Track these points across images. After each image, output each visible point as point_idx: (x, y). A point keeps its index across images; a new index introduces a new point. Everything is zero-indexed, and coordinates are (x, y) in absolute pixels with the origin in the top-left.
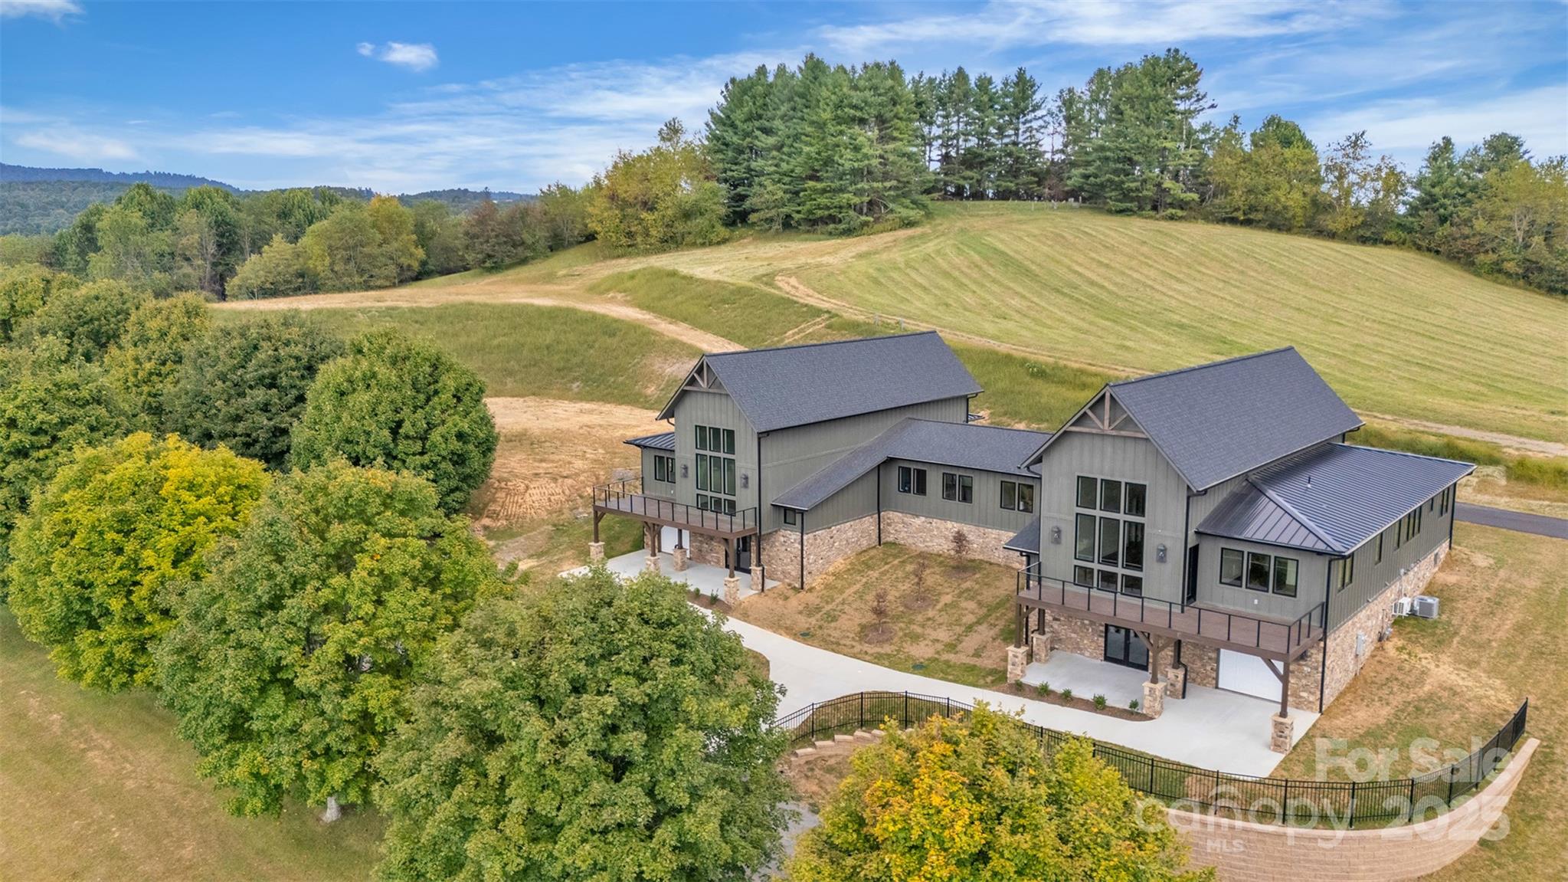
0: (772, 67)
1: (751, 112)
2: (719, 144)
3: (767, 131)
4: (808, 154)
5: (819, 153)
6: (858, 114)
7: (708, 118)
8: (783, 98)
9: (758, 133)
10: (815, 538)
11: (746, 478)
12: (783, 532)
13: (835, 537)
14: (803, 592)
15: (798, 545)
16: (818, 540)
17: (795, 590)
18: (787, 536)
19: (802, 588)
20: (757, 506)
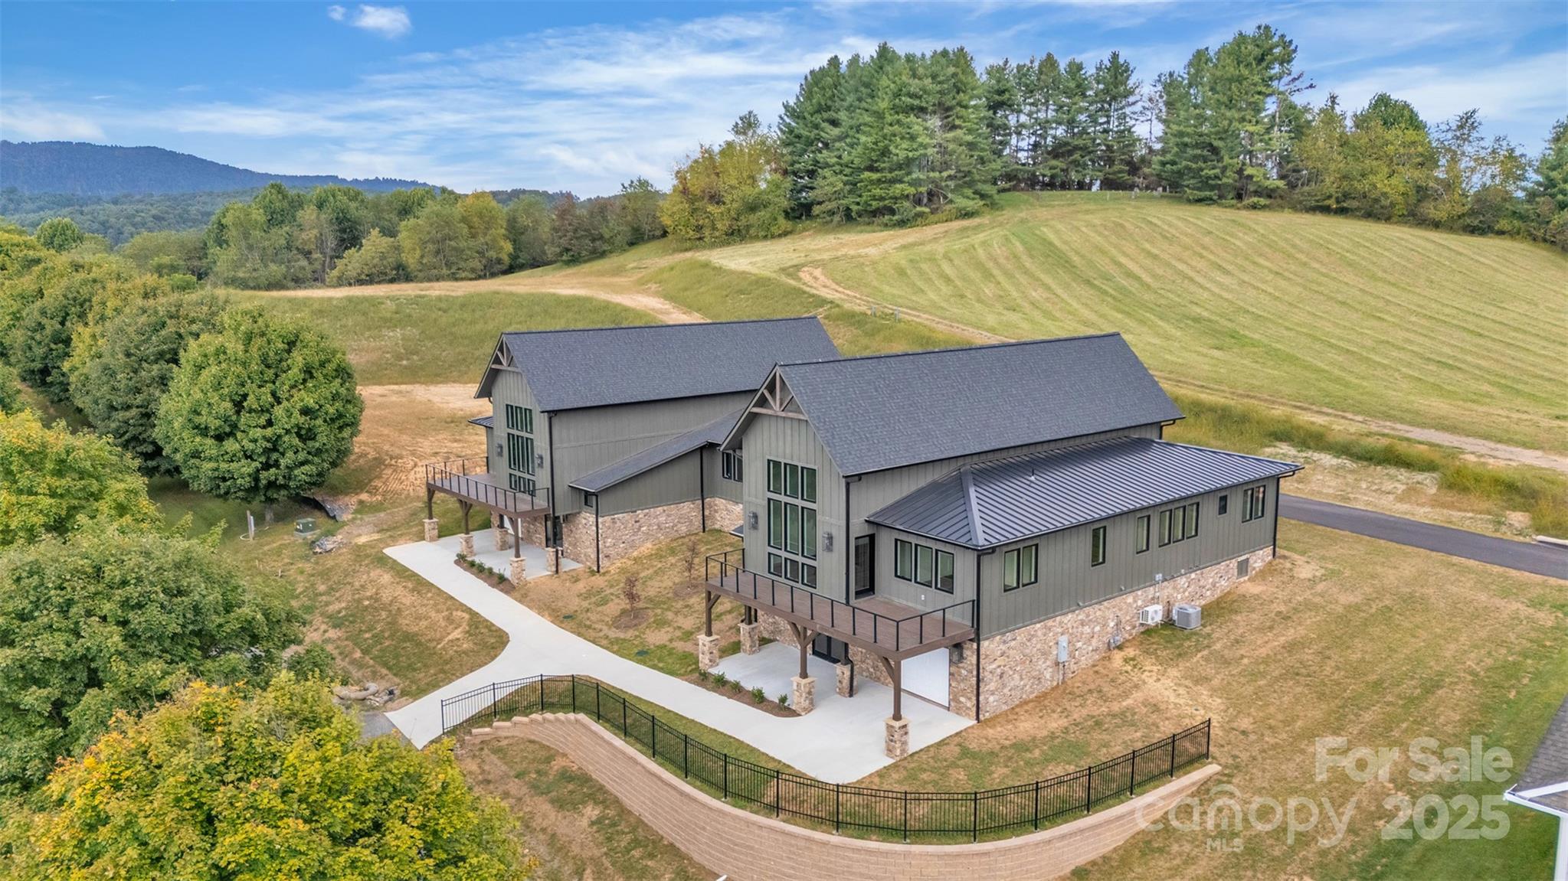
0: (844, 58)
1: (819, 104)
3: (834, 123)
4: (865, 144)
5: (875, 143)
6: (916, 102)
8: (849, 88)
9: (824, 125)
10: (614, 521)
11: (541, 458)
12: (584, 514)
13: (642, 521)
14: (598, 575)
15: (594, 528)
16: (618, 524)
17: (592, 573)
18: (587, 518)
19: (598, 571)
20: (550, 486)
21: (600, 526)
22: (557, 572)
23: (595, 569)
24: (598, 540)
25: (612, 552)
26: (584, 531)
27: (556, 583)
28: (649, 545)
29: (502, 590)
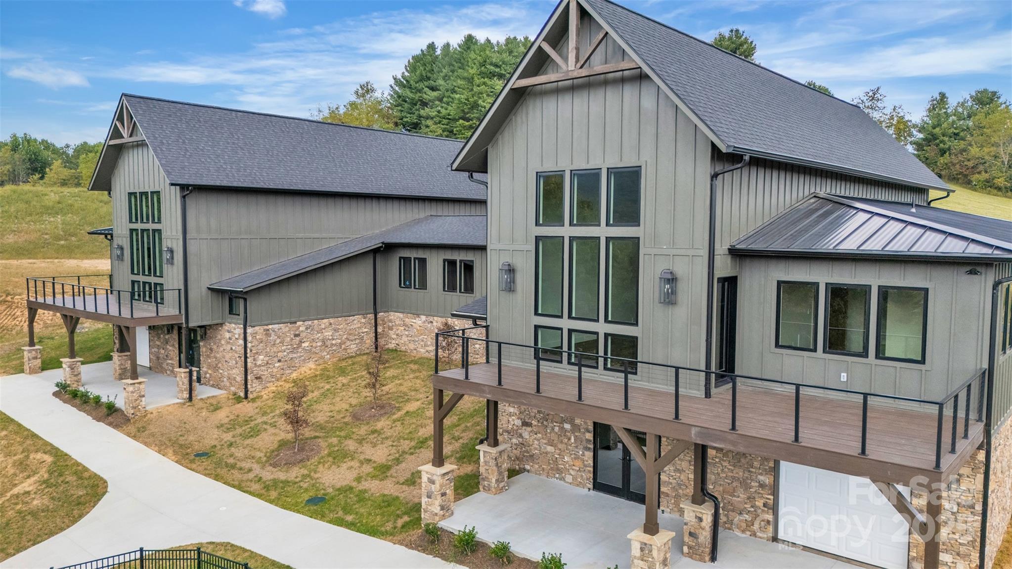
0: (439, 44)
2: (400, 100)
3: (433, 89)
7: (392, 82)
9: (426, 89)
10: (267, 333)
11: (171, 251)
12: (227, 326)
13: (302, 335)
14: (245, 402)
15: (241, 342)
16: (273, 337)
17: (238, 400)
18: (232, 330)
19: (246, 397)
20: (182, 287)
21: (249, 338)
22: (190, 398)
23: (242, 394)
24: (246, 358)
25: (264, 372)
26: (229, 347)
27: (188, 411)
28: (312, 365)
29: (110, 424)
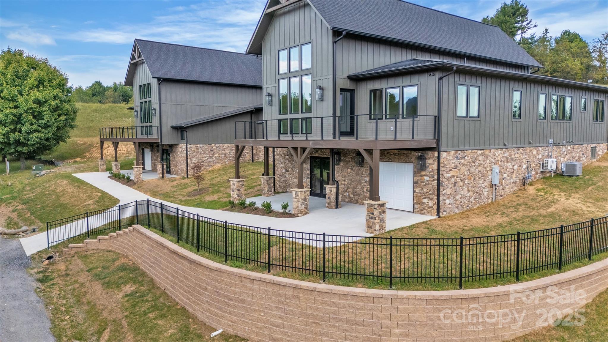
10: (197, 148)
11: (155, 109)
12: (181, 145)
13: (215, 151)
14: (187, 179)
15: (185, 152)
16: (200, 150)
17: (184, 178)
18: (182, 146)
19: (187, 177)
20: (159, 126)
21: (189, 150)
22: (163, 177)
23: (186, 176)
24: (187, 159)
26: (180, 155)
27: (161, 182)
28: (219, 165)
29: (128, 185)
